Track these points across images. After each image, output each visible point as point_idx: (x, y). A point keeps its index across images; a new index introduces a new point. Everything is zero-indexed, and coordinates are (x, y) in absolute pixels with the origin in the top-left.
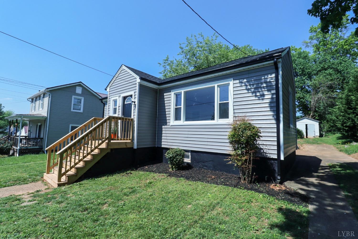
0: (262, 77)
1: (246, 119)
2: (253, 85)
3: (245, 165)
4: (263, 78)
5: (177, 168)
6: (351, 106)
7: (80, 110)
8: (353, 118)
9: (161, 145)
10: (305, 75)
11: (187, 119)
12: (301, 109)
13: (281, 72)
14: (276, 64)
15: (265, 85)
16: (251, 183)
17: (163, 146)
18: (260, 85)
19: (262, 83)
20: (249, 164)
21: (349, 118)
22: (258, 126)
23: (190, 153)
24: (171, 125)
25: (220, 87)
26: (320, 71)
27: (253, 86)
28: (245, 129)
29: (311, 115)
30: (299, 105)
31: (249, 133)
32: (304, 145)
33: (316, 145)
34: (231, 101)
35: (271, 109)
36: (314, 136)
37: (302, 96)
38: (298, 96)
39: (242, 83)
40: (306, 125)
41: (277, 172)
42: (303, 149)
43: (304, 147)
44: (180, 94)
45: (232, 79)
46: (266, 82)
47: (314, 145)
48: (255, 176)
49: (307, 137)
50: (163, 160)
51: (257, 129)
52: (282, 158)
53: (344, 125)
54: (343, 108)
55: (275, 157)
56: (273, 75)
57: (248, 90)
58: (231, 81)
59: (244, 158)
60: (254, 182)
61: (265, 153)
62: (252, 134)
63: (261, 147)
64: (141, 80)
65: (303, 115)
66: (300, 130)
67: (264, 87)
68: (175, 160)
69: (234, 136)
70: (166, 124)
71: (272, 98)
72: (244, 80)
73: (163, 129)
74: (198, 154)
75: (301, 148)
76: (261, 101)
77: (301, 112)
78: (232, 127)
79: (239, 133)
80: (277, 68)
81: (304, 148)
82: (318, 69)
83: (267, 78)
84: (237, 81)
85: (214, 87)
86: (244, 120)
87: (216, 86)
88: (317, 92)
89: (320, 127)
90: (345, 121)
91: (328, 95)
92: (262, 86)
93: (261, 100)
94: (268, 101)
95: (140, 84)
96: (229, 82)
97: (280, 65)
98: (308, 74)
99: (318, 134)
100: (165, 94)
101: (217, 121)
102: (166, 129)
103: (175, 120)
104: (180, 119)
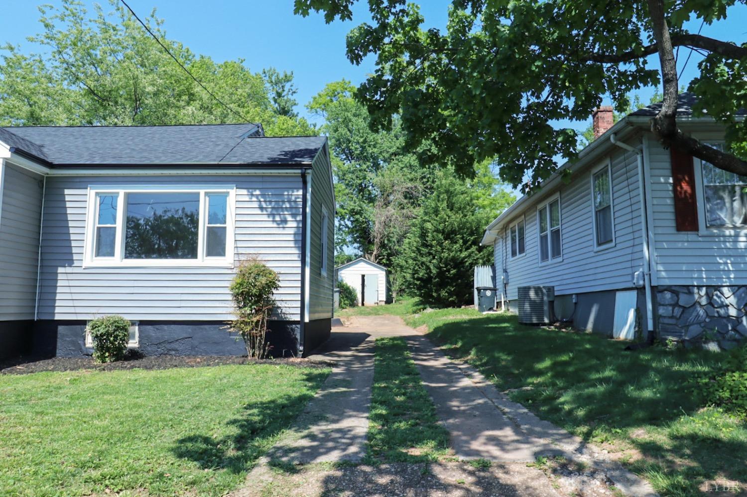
0: (284, 192)
1: (259, 259)
2: (270, 202)
3: (256, 330)
4: (286, 193)
5: (114, 355)
6: (427, 241)
8: (428, 264)
9: (54, 314)
10: (366, 159)
11: (130, 252)
12: (358, 237)
13: (310, 189)
14: (304, 176)
15: (288, 206)
16: (262, 358)
17: (57, 317)
18: (281, 203)
19: (283, 202)
20: (261, 327)
21: (423, 263)
22: (276, 270)
23: (137, 328)
24: (85, 265)
25: (209, 197)
26: (395, 154)
27: (270, 204)
28: (259, 275)
29: (374, 253)
30: (353, 227)
31: (263, 280)
32: (352, 317)
33: (373, 317)
34: (230, 225)
35: (295, 244)
36: (377, 301)
37: (359, 208)
38: (351, 207)
39: (252, 195)
40: (363, 276)
41: (299, 340)
42: (350, 326)
43: (352, 321)
44: (114, 197)
45: (235, 185)
46: (289, 201)
47: (370, 316)
48: (269, 346)
49: (363, 304)
50: (58, 351)
51: (274, 275)
52: (307, 320)
53: (416, 276)
54: (415, 244)
55: (298, 318)
56: (300, 192)
57: (261, 208)
58: (233, 189)
59: (255, 319)
60: (267, 357)
61: (284, 314)
62: (268, 282)
63: (279, 304)
64: (14, 155)
65: (360, 253)
66: (351, 288)
67: (286, 208)
68: (112, 339)
69: (241, 284)
70: (70, 262)
71: (298, 227)
72: (255, 191)
73: (60, 277)
74: (157, 326)
75: (346, 323)
76: (281, 231)
77: (356, 245)
78: (235, 271)
79: (250, 281)
80: (305, 183)
81: (351, 323)
82: (391, 151)
83: (292, 195)
84: (245, 192)
85: (198, 194)
86: (255, 260)
87: (202, 192)
88: (387, 204)
89: (388, 282)
90: (417, 268)
91: (405, 211)
92: (284, 206)
93: (281, 229)
94: (292, 231)
95: (6, 162)
96: (228, 190)
97: (309, 179)
98: (372, 156)
99: (383, 297)
100: (67, 192)
101: (202, 260)
102: (70, 277)
103: (98, 254)
104: (112, 254)
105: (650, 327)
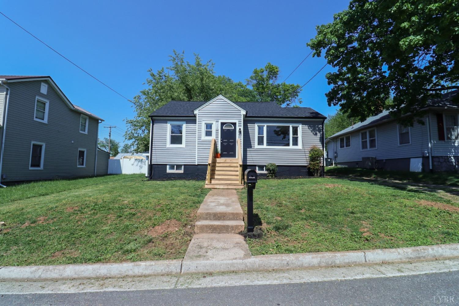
7: (43, 119)
11: (269, 143)
14: (323, 121)
17: (248, 164)
24: (255, 148)
25: (292, 127)
27: (312, 128)
34: (299, 136)
44: (263, 127)
45: (301, 124)
56: (321, 126)
70: (251, 147)
73: (248, 151)
76: (315, 136)
84: (304, 126)
85: (289, 127)
96: (299, 125)
100: (248, 125)
101: (291, 147)
102: (251, 151)
103: (258, 144)
104: (263, 144)
105: (431, 168)
